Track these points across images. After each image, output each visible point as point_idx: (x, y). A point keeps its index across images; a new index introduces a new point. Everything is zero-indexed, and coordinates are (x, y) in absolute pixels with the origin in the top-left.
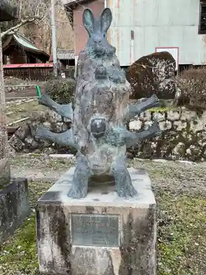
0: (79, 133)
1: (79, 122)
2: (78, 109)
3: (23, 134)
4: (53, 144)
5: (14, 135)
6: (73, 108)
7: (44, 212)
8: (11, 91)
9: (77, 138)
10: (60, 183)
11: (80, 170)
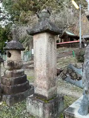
0: (85, 83)
1: (85, 78)
2: (84, 72)
3: (65, 72)
4: (78, 78)
5: (62, 73)
6: (83, 71)
7: (67, 116)
8: (63, 53)
9: (84, 85)
10: (76, 103)
11: (84, 101)
